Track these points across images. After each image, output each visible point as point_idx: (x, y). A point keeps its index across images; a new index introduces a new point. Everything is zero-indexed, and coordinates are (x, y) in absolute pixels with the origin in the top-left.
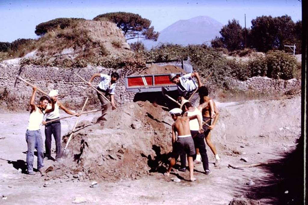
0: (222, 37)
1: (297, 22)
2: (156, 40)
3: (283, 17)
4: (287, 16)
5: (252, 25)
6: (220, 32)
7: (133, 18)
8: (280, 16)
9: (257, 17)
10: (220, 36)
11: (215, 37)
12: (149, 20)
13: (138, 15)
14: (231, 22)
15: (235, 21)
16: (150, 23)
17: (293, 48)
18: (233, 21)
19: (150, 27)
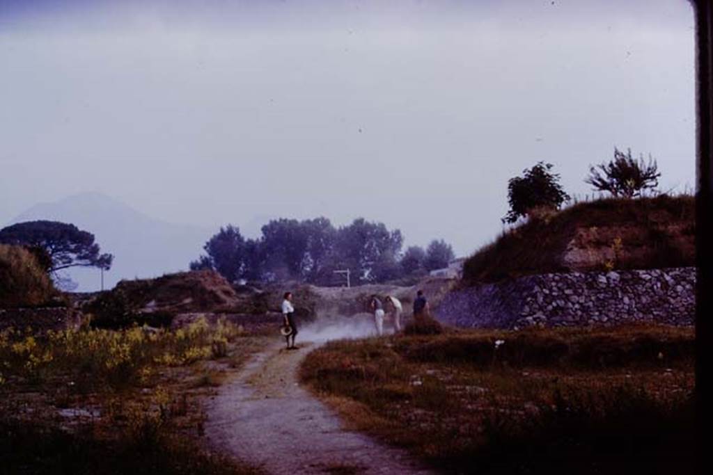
0: (209, 256)
1: (340, 227)
2: (108, 268)
3: (316, 221)
4: (323, 219)
5: (263, 235)
6: (205, 248)
7: (65, 231)
8: (312, 219)
10: (206, 254)
11: (199, 257)
12: (92, 233)
13: (72, 225)
14: (225, 229)
15: (231, 227)
16: (94, 239)
17: (346, 274)
18: (228, 227)
19: (93, 245)
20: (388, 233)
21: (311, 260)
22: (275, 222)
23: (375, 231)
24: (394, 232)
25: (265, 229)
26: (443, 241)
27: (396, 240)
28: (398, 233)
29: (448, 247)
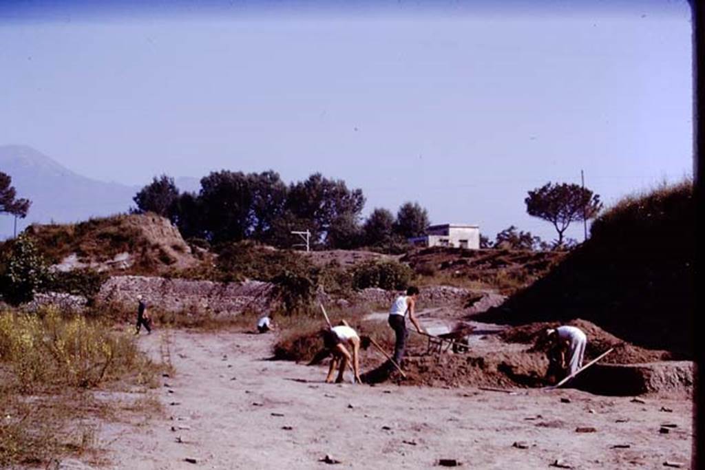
2: (24, 216)
3: (265, 174)
4: (272, 172)
5: (201, 188)
6: (135, 199)
8: (259, 173)
9: (212, 173)
10: (135, 206)
11: (128, 208)
12: (8, 174)
14: (159, 179)
15: (165, 177)
16: (10, 181)
17: (305, 236)
18: (162, 178)
19: (9, 188)
20: (349, 192)
21: (256, 219)
22: (217, 174)
23: (334, 189)
24: (355, 192)
25: (204, 182)
26: (416, 205)
27: (356, 201)
28: (359, 192)
29: (422, 211)
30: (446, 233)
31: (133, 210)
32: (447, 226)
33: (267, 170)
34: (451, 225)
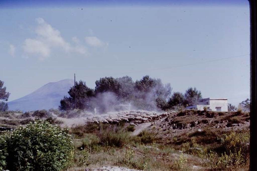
0: (70, 97)
3: (124, 78)
4: (127, 77)
5: (96, 86)
10: (68, 96)
11: (64, 97)
14: (78, 83)
15: (82, 82)
16: (3, 84)
18: (80, 82)
19: (3, 88)
24: (167, 85)
26: (195, 89)
28: (169, 85)
29: (198, 93)
30: (208, 103)
31: (66, 97)
32: (208, 99)
33: (125, 76)
34: (210, 98)
